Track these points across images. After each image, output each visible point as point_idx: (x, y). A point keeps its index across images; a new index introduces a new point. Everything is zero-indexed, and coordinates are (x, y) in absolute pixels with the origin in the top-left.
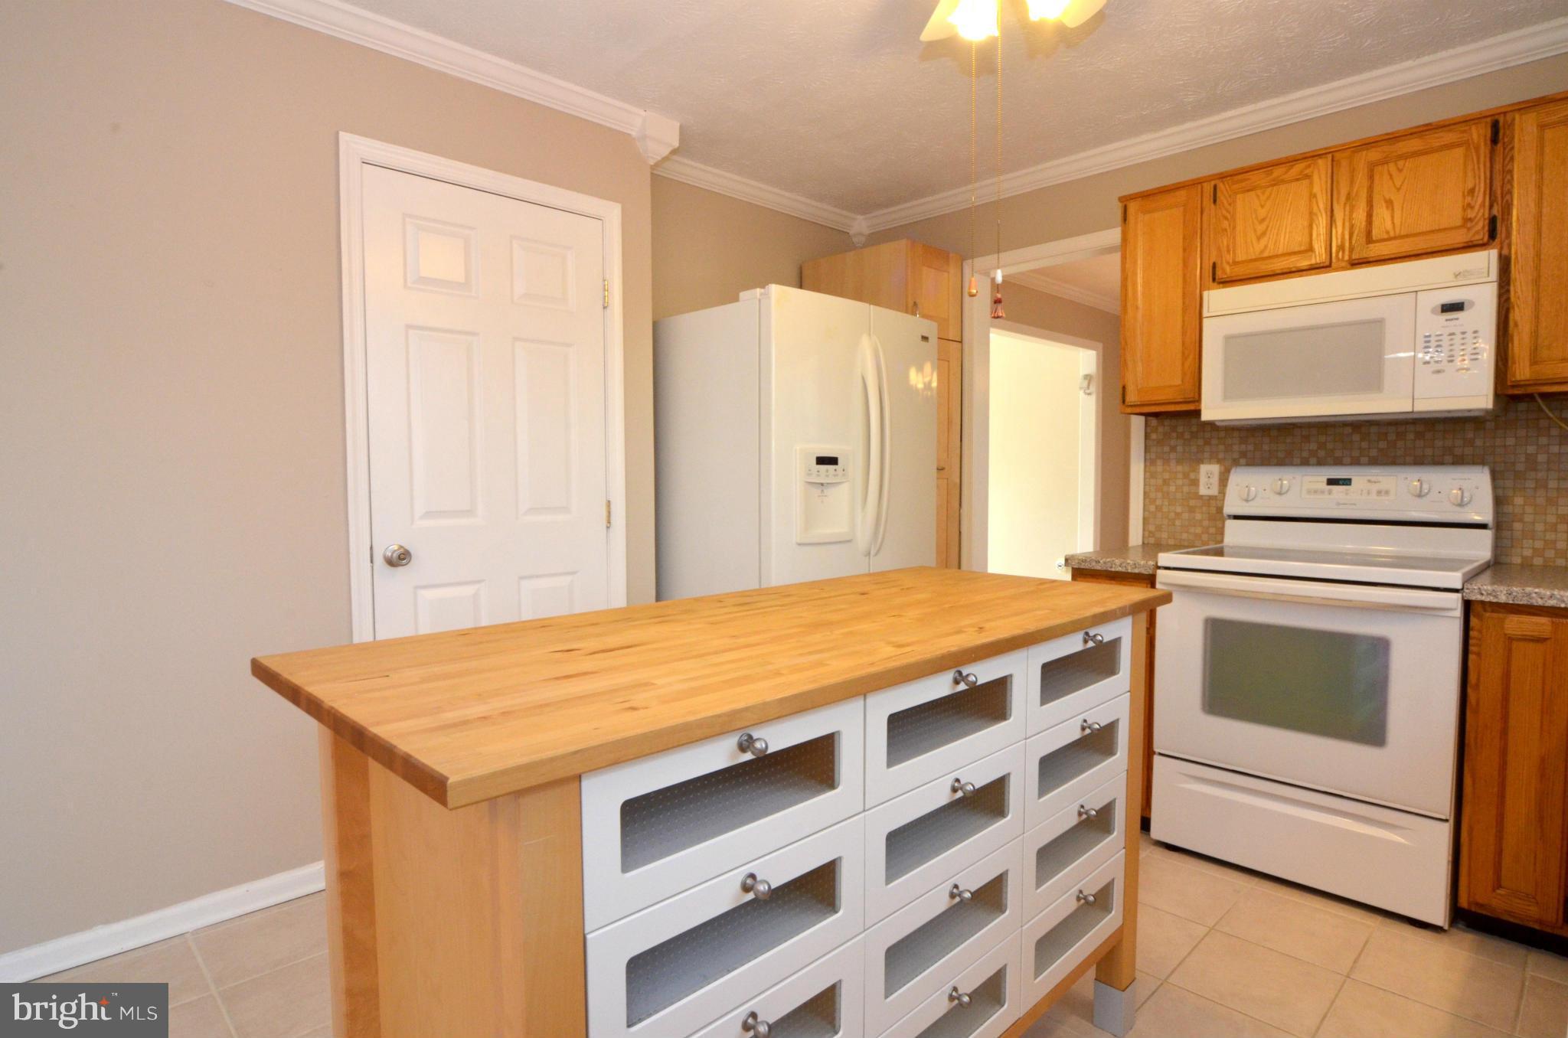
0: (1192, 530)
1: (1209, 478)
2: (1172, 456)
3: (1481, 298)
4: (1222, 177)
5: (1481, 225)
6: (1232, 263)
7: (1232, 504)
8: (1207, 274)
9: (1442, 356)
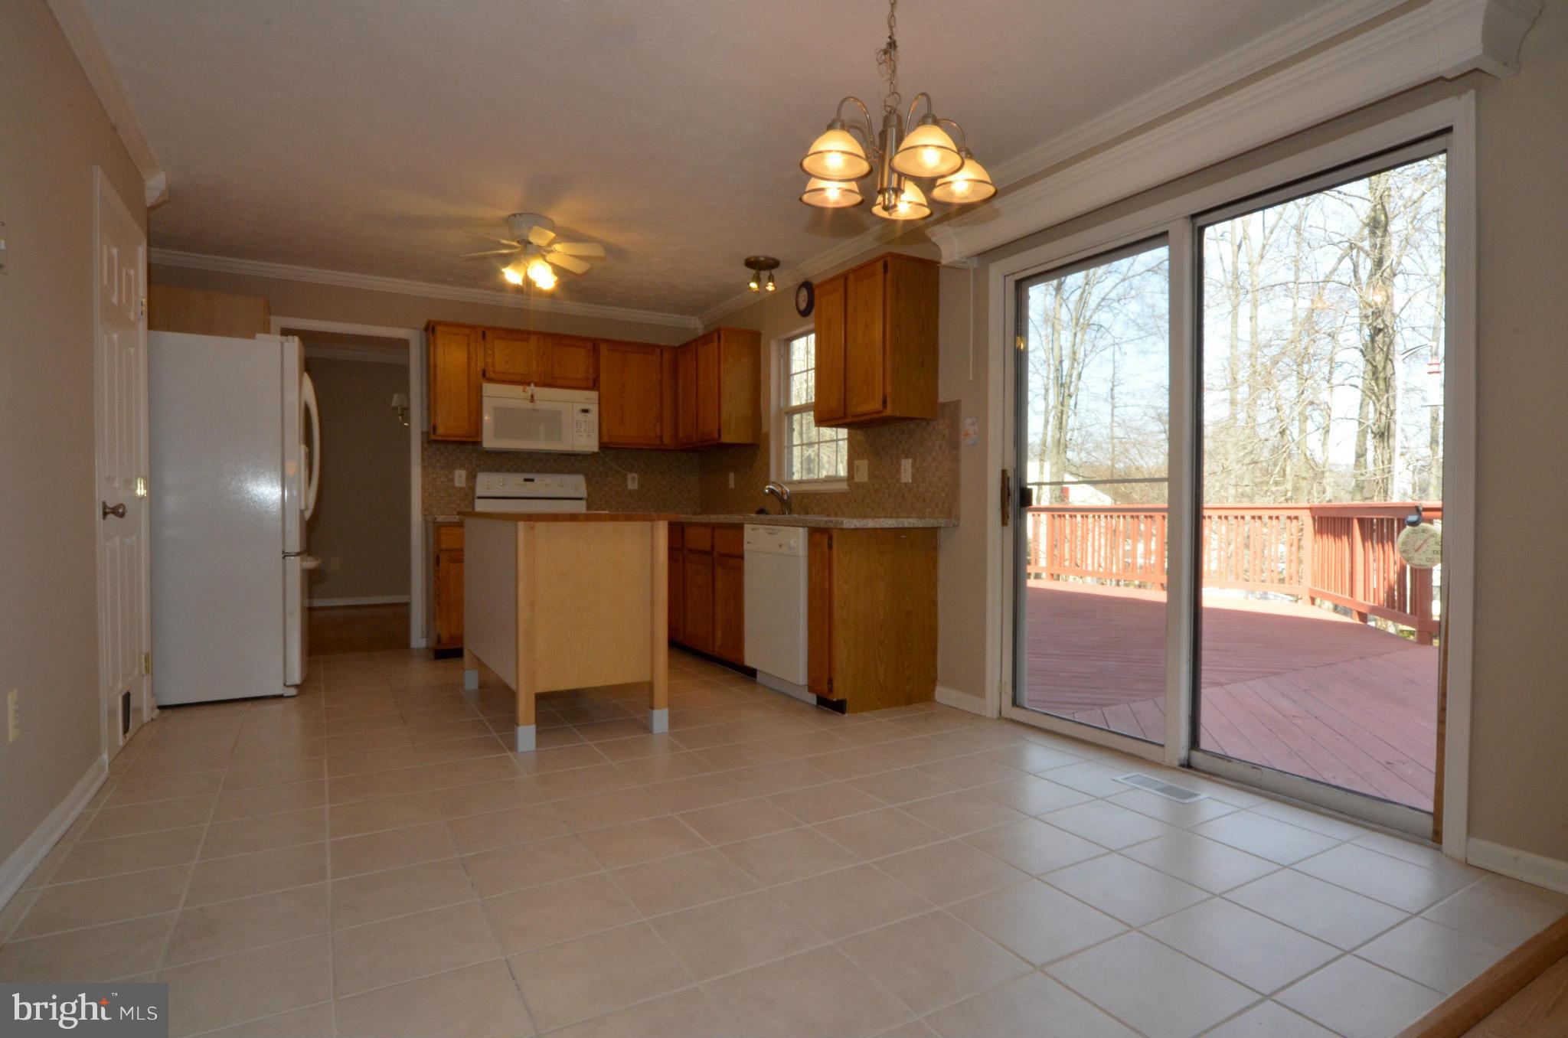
0: (451, 506)
1: (460, 477)
2: (438, 465)
3: (594, 409)
4: (489, 328)
5: (591, 380)
6: (494, 372)
7: (480, 490)
8: (480, 374)
9: (582, 430)
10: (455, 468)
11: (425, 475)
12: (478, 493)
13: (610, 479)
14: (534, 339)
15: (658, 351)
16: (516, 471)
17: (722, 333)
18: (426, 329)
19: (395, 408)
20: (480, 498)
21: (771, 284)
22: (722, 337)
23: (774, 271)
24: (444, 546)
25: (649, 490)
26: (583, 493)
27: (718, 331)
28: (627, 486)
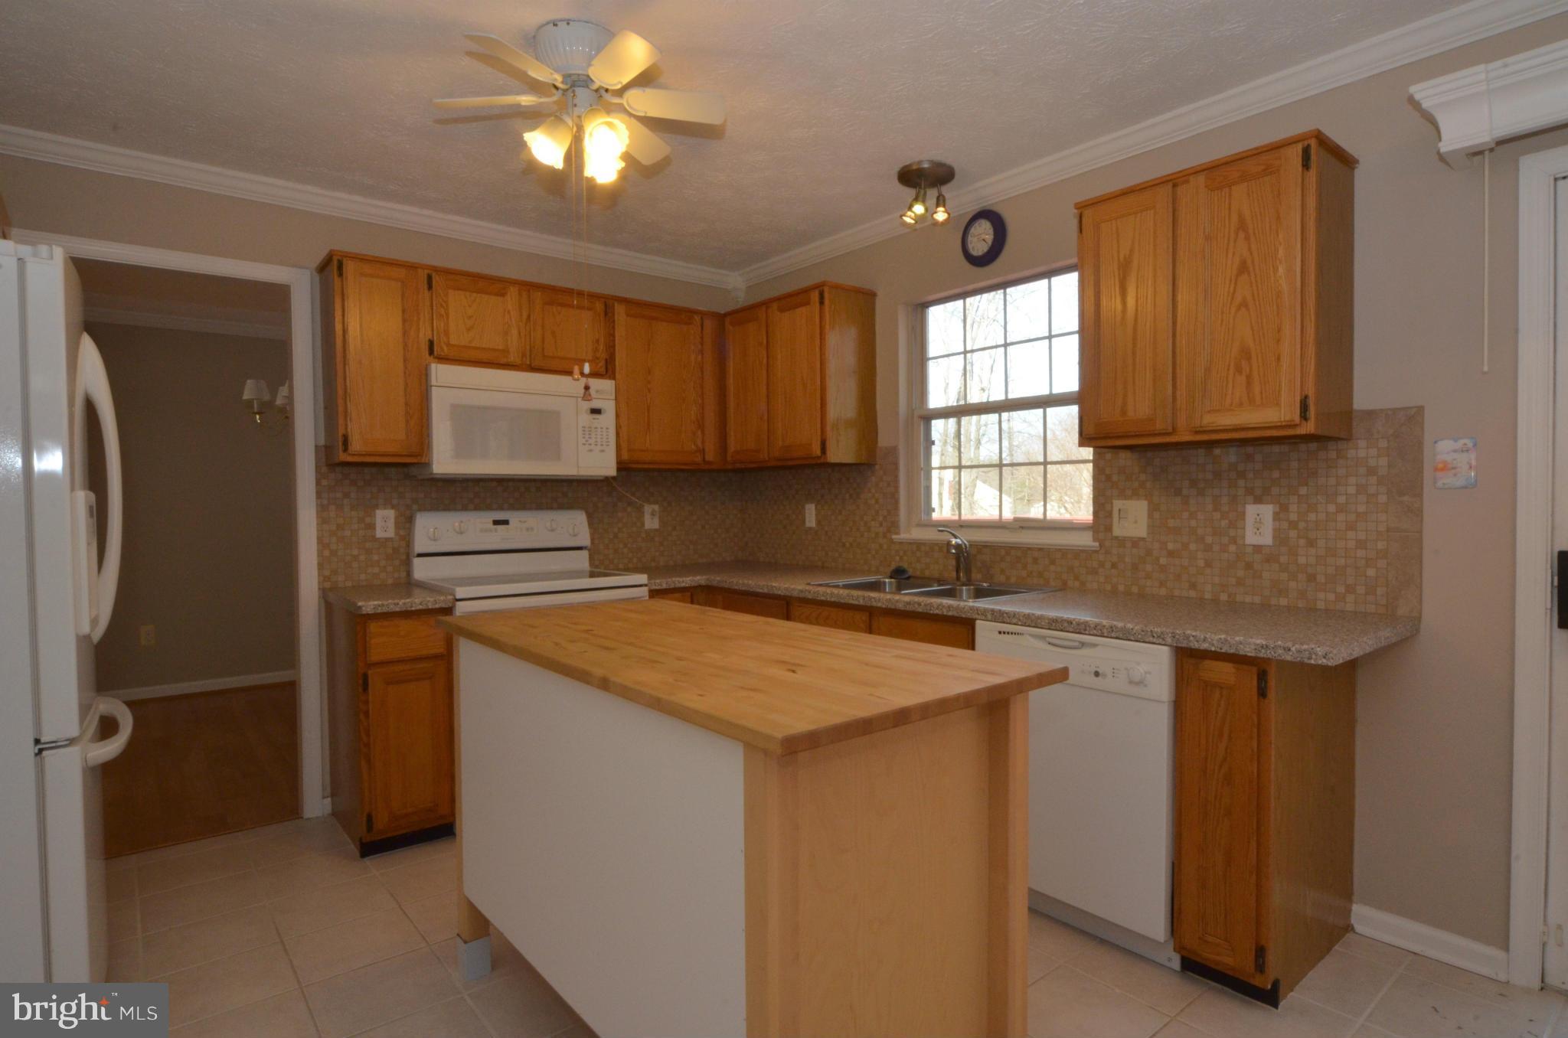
0: (370, 570)
1: (385, 522)
2: (346, 501)
3: (609, 407)
4: (436, 269)
5: (602, 364)
6: (448, 345)
7: (421, 544)
8: (425, 347)
9: (592, 441)
10: (376, 507)
11: (322, 520)
12: (419, 548)
13: (620, 514)
14: (513, 291)
15: (697, 318)
16: (477, 508)
17: (826, 289)
18: (323, 268)
19: (250, 403)
20: (420, 555)
21: (941, 209)
22: (826, 295)
23: (946, 190)
24: (375, 656)
25: (674, 529)
26: (584, 539)
27: (820, 287)
28: (643, 524)
